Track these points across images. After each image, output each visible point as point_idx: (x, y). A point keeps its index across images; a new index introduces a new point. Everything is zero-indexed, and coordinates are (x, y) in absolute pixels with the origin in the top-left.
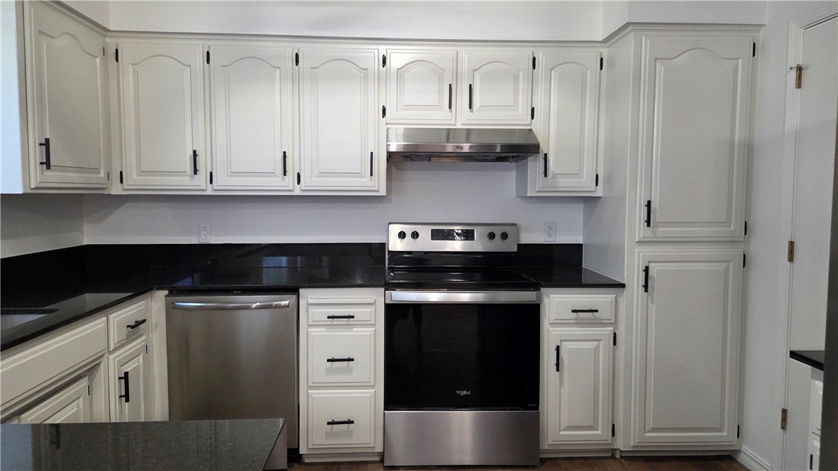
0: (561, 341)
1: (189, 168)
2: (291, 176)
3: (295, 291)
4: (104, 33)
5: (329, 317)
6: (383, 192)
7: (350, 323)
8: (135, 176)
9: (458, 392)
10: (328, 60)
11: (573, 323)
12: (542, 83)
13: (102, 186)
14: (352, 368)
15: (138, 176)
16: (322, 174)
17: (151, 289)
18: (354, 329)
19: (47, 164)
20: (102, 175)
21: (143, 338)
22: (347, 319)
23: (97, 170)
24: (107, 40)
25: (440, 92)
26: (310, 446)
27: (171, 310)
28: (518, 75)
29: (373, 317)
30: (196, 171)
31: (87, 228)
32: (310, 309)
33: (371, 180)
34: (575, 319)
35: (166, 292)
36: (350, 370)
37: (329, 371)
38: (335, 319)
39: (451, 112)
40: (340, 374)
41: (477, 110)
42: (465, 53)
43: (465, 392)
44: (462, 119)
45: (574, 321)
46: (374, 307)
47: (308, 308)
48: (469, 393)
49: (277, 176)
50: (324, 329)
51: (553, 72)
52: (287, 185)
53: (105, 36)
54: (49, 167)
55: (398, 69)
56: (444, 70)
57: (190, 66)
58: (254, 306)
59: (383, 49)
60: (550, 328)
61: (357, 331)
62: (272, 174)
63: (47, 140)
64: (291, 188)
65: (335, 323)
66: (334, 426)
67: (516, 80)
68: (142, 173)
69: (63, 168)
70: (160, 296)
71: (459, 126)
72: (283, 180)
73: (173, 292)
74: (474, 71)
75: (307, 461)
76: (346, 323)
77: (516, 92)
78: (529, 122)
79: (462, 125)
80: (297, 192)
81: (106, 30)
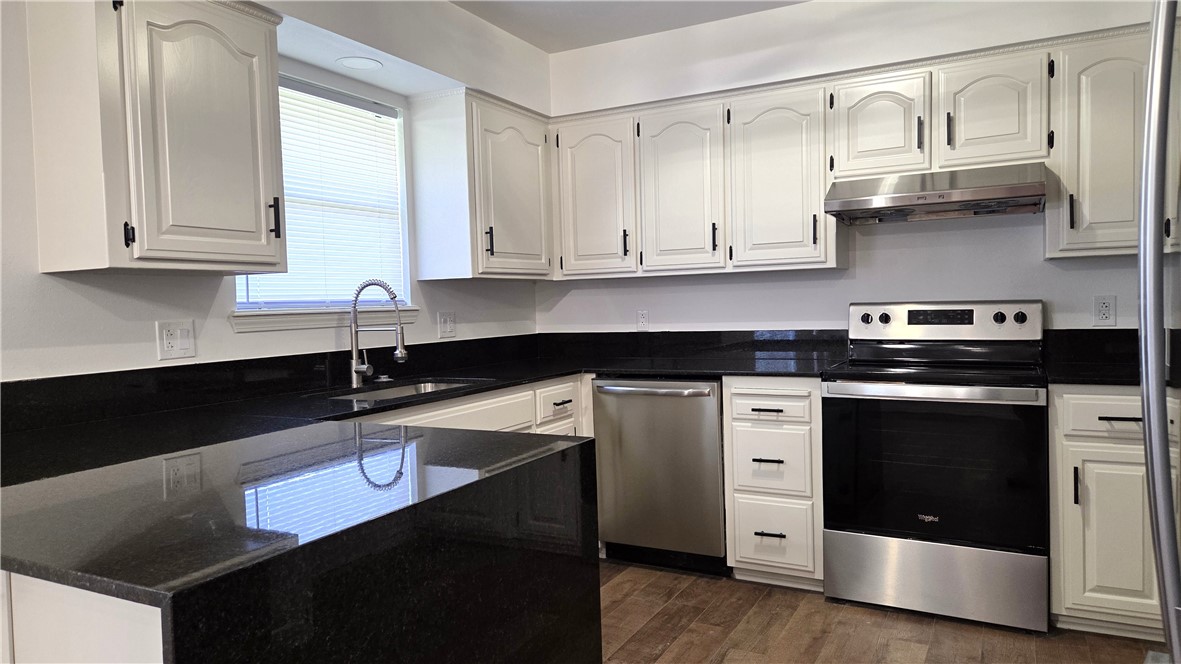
0: (1084, 461)
1: (621, 251)
2: (721, 251)
3: (718, 378)
4: (546, 120)
5: (753, 410)
6: (832, 263)
7: (780, 418)
8: (573, 262)
9: (921, 517)
10: (763, 111)
11: (1105, 437)
12: (1064, 95)
13: (544, 272)
14: (782, 473)
15: (576, 260)
16: (756, 246)
17: (580, 372)
18: (785, 426)
19: (491, 251)
20: (543, 261)
21: (572, 419)
22: (775, 414)
23: (538, 256)
24: (550, 127)
25: (907, 129)
26: (738, 559)
27: (598, 392)
28: (1025, 89)
29: (807, 412)
30: (626, 252)
31: (539, 316)
32: (734, 400)
33: (815, 249)
34: (1107, 431)
35: (594, 376)
36: (780, 475)
37: (756, 474)
38: (762, 413)
39: (922, 151)
40: (768, 477)
41: (962, 146)
42: (941, 73)
43: (930, 518)
44: (941, 159)
45: (1106, 434)
46: (807, 402)
47: (731, 399)
48: (936, 519)
49: (708, 252)
50: (750, 424)
51: (1083, 78)
52: (718, 262)
53: (548, 123)
54: (492, 254)
55: (849, 109)
56: (913, 100)
57: (621, 141)
58: (686, 392)
59: (831, 86)
60: (1065, 443)
61: (787, 429)
62: (702, 250)
63: (491, 228)
64: (722, 264)
65: (761, 417)
66: (765, 538)
67: (1022, 97)
68: (579, 257)
69: (506, 254)
70: (588, 378)
71: (935, 169)
72: (713, 255)
73: (600, 376)
74: (955, 94)
75: (738, 577)
76: (775, 418)
77: (1022, 114)
78: (1044, 152)
79: (940, 167)
80: (729, 269)
81: (549, 118)
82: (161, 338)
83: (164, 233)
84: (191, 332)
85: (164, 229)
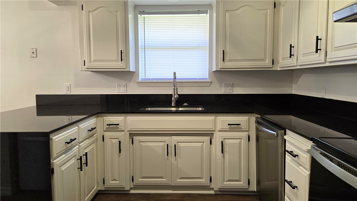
82: (118, 87)
83: (92, 62)
84: (125, 86)
85: (92, 61)
